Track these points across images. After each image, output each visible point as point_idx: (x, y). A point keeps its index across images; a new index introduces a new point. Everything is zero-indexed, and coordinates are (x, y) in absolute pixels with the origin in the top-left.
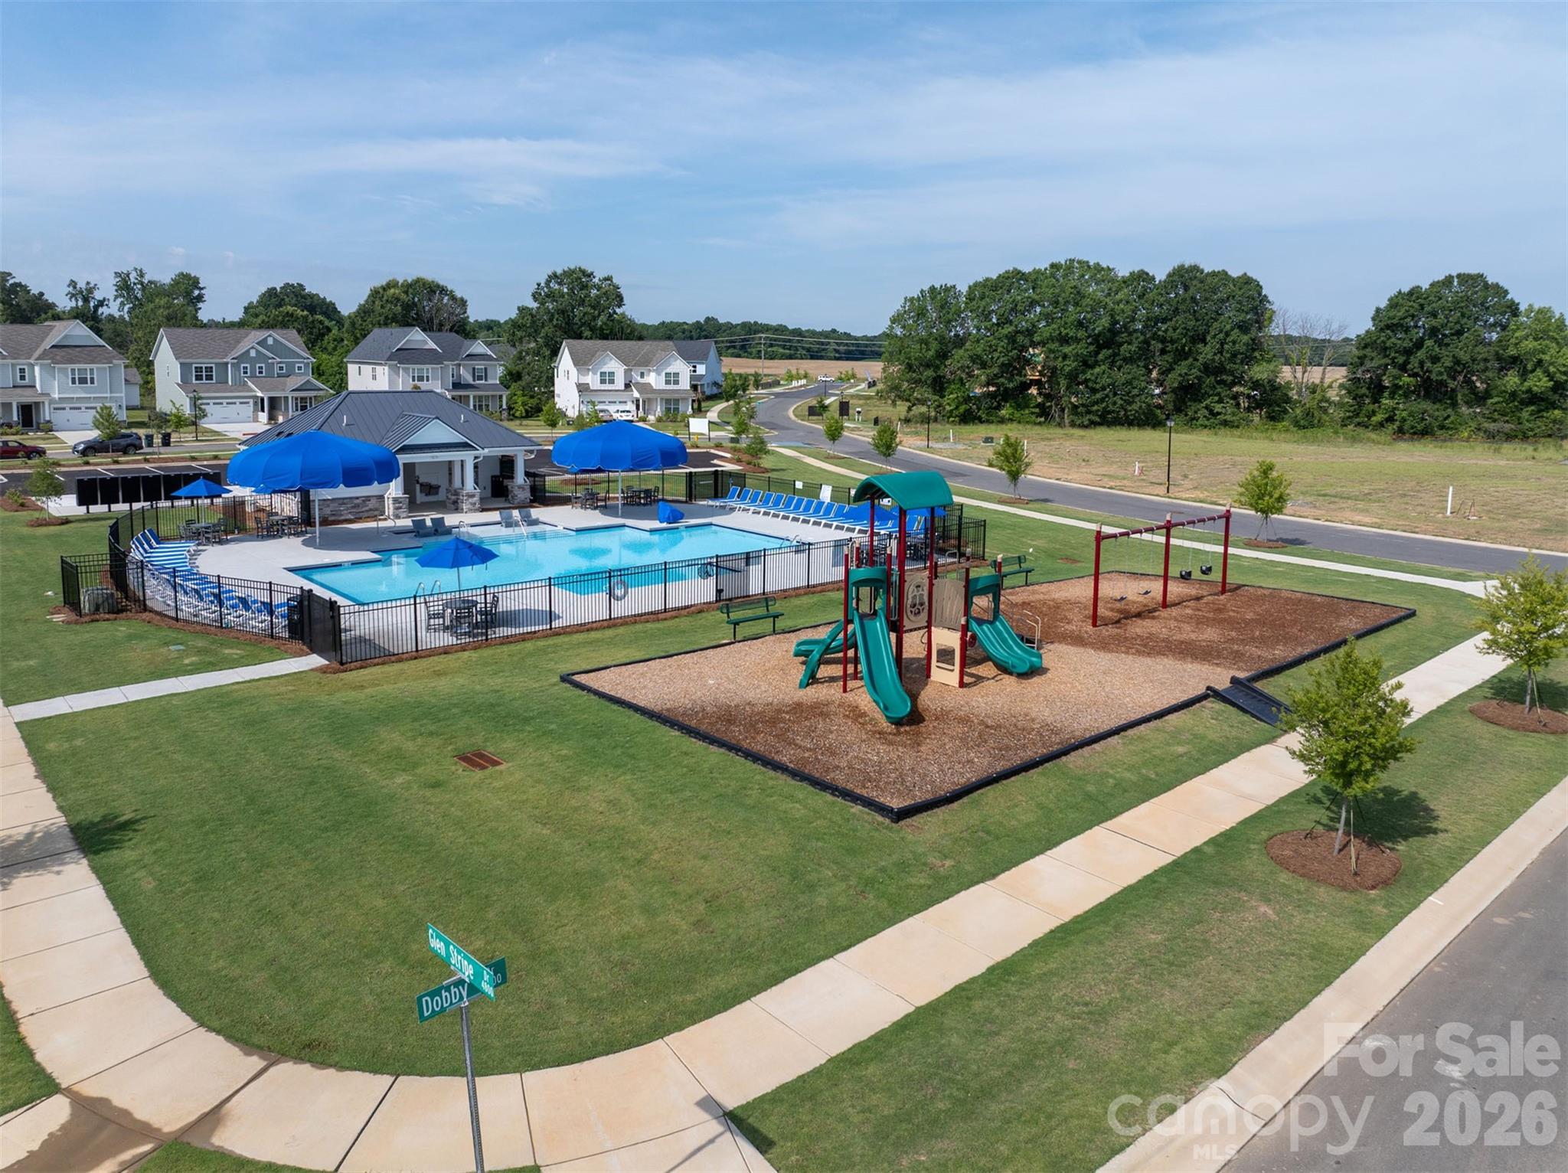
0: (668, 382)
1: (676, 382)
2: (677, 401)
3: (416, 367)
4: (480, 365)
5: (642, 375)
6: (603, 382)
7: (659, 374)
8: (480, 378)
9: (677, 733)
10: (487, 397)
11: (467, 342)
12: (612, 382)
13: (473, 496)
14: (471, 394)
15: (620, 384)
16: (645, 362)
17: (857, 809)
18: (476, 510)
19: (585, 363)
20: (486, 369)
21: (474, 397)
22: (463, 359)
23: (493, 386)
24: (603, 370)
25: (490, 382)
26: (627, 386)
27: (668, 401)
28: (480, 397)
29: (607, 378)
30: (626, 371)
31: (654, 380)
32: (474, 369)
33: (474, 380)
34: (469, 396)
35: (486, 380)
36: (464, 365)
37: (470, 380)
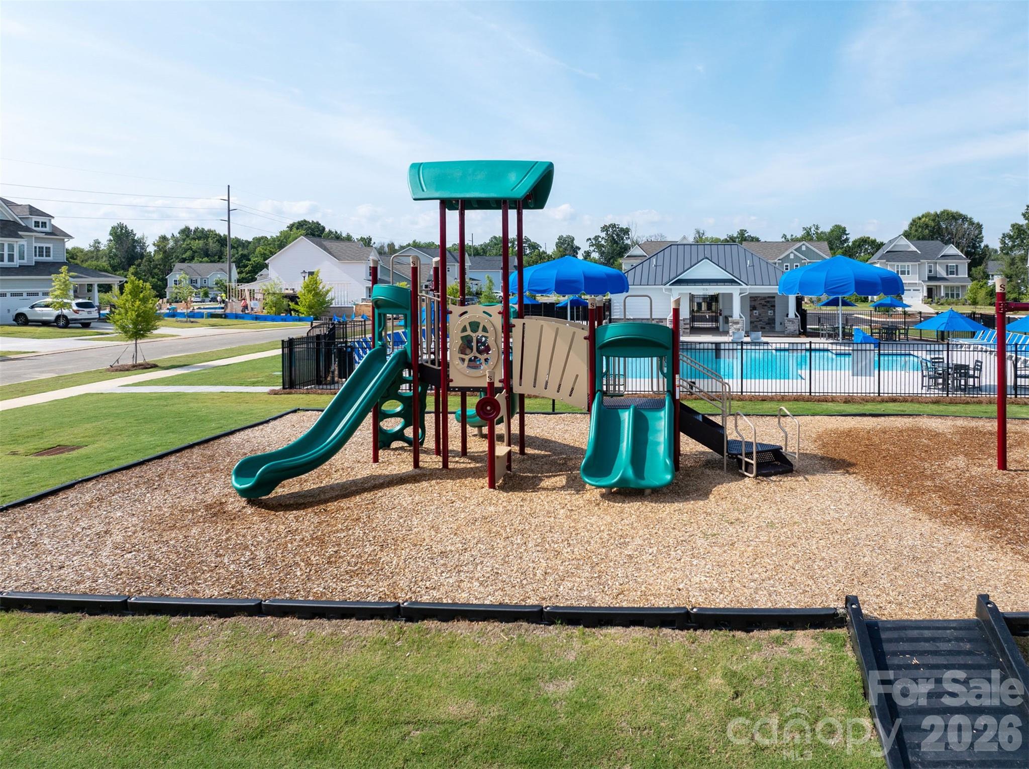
3: (900, 264)
4: (952, 263)
8: (952, 273)
10: (958, 288)
14: (942, 284)
20: (957, 267)
22: (940, 259)
23: (963, 279)
25: (959, 276)
28: (952, 288)
32: (947, 266)
33: (947, 275)
34: (940, 286)
35: (957, 274)
36: (939, 263)
37: (944, 275)
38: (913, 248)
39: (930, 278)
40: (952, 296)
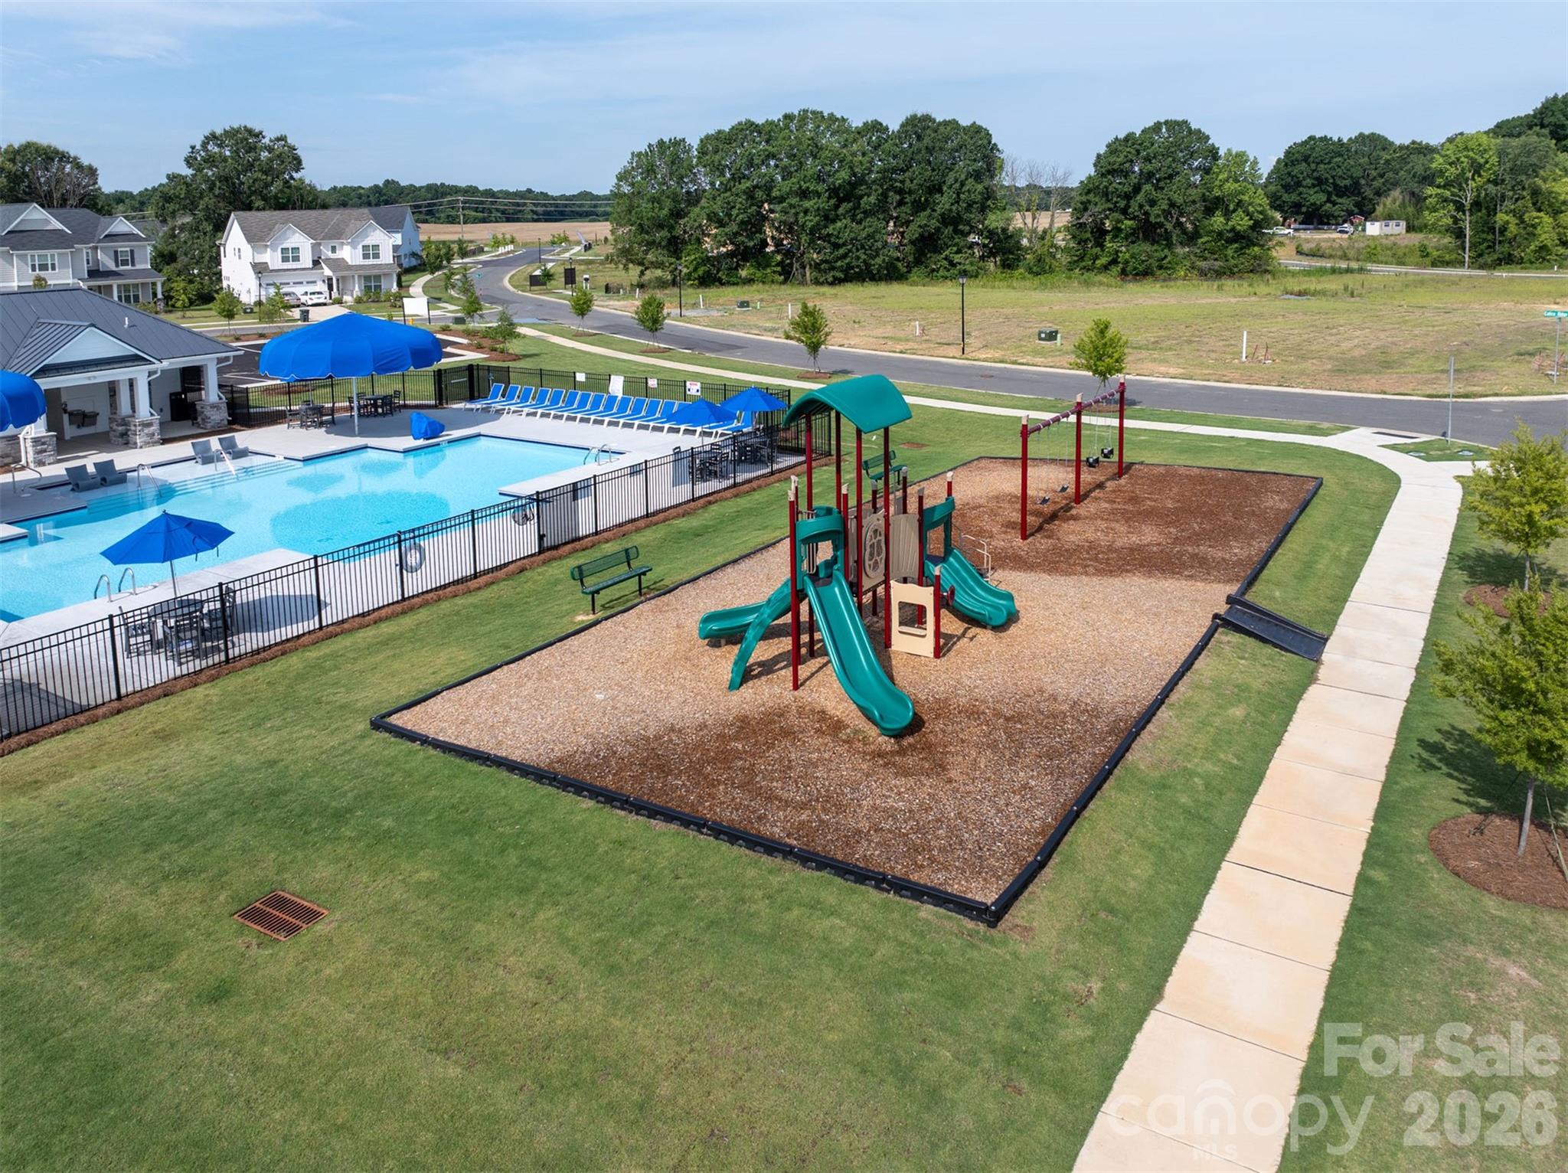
0: (366, 256)
1: (376, 256)
2: (378, 278)
3: (36, 253)
4: (124, 247)
5: (334, 249)
6: (285, 259)
7: (354, 247)
8: (125, 263)
9: (590, 804)
10: (136, 286)
11: (104, 220)
12: (296, 259)
13: (150, 425)
14: (115, 283)
15: (306, 260)
16: (337, 234)
17: (927, 911)
18: (154, 443)
19: (261, 239)
20: (132, 252)
21: (119, 286)
22: (100, 241)
23: (143, 272)
24: (284, 246)
25: (138, 267)
26: (316, 263)
27: (367, 278)
28: (127, 287)
29: (291, 255)
30: (314, 246)
31: (349, 254)
32: (116, 252)
33: (117, 266)
35: (133, 265)
36: (102, 249)
37: (112, 266)
38: (58, 226)
39: (93, 273)
40: (128, 298)
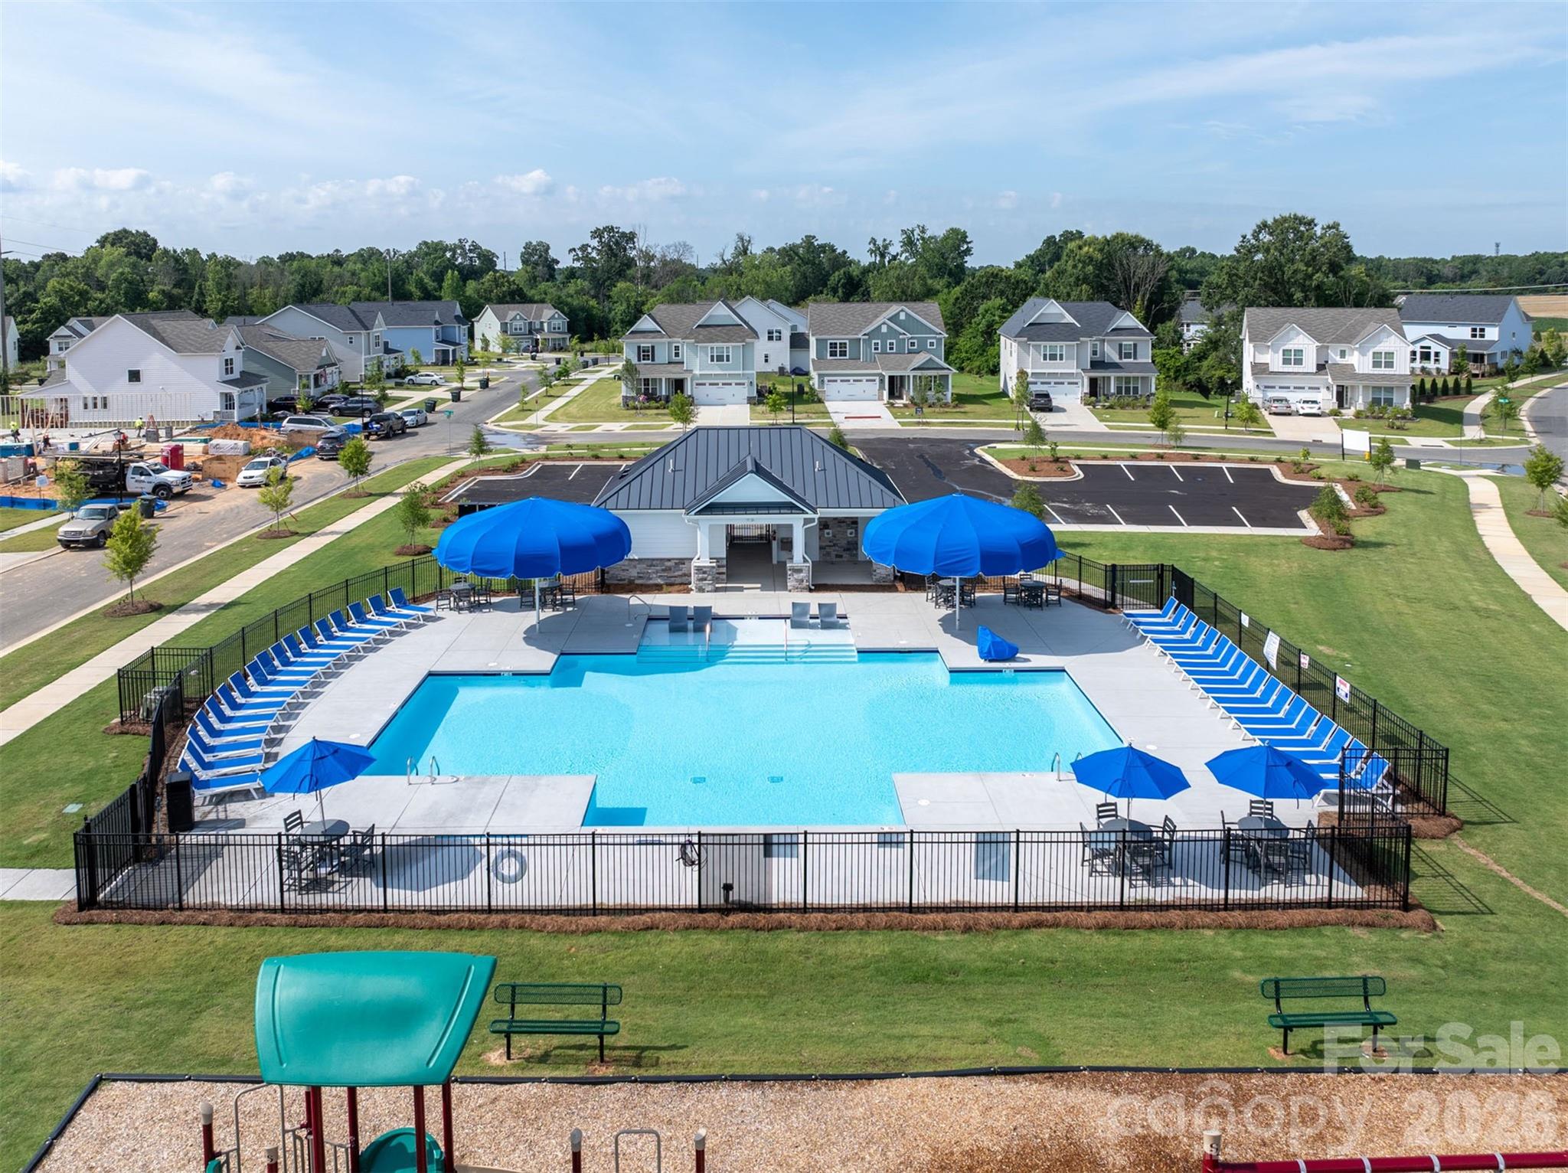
1: (1389, 365)
2: (1390, 390)
3: (1048, 344)
4: (1128, 341)
5: (1343, 354)
6: (1286, 361)
7: (1363, 354)
8: (1128, 356)
10: (1136, 379)
11: (1119, 312)
12: (1299, 362)
14: (1113, 375)
16: (1348, 337)
18: (802, 589)
19: (1265, 339)
20: (1135, 345)
21: (1118, 379)
24: (1286, 347)
26: (1321, 367)
27: (1376, 389)
28: (1128, 380)
29: (1294, 357)
30: (1319, 349)
31: (1360, 361)
32: (1121, 345)
33: (1121, 358)
34: (1109, 378)
35: (1135, 358)
36: (1108, 341)
37: (1116, 358)
38: (1069, 319)
39: (1096, 365)
40: (1128, 390)
